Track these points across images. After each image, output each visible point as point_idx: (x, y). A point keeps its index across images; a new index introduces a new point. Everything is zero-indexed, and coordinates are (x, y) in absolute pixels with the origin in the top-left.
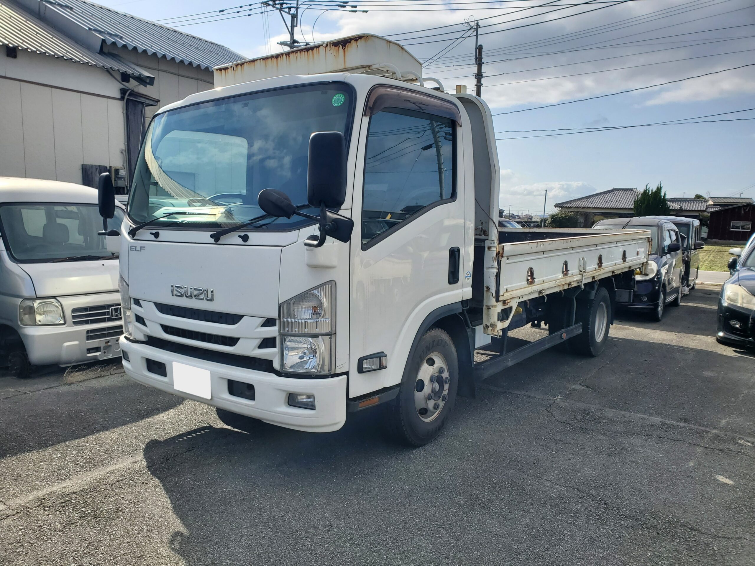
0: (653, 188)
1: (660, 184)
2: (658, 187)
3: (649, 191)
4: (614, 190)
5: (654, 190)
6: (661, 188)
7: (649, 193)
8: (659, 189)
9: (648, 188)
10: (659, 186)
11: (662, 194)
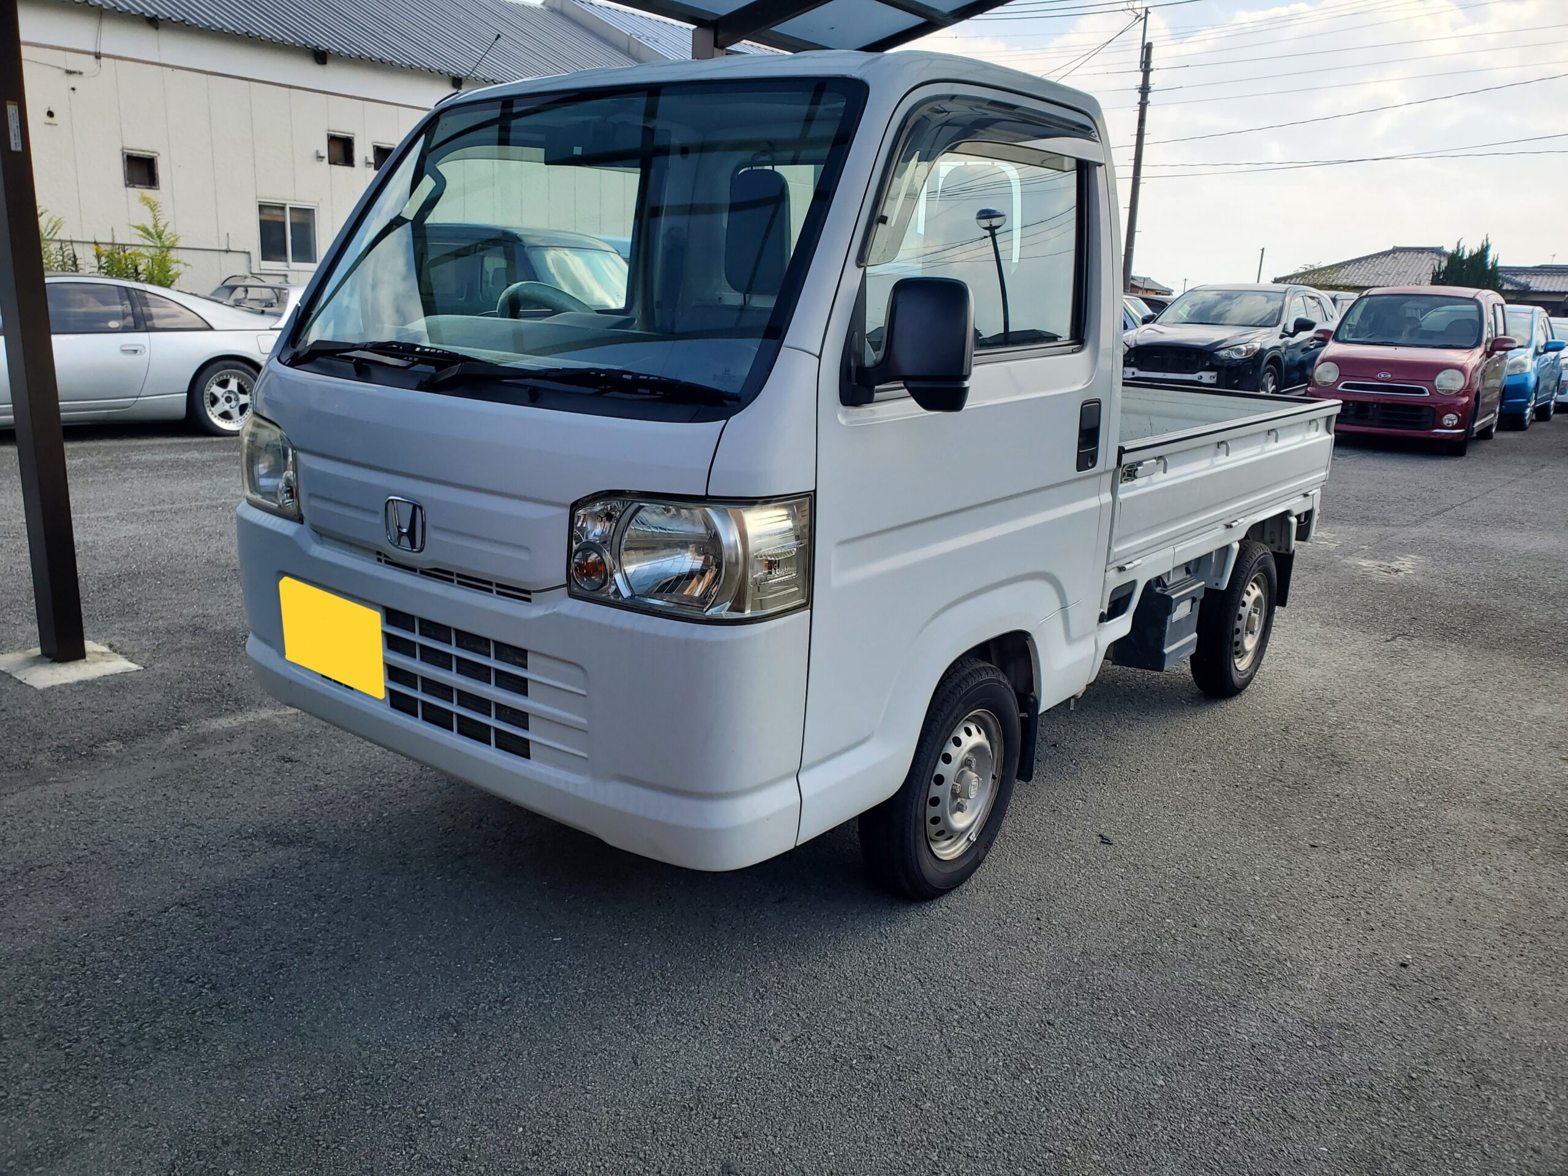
0: (1471, 247)
1: (1487, 240)
2: (1482, 246)
3: (1463, 252)
4: (1396, 250)
5: (1475, 251)
6: (1488, 247)
7: (1462, 255)
8: (1484, 251)
9: (1461, 247)
10: (1485, 243)
11: (1490, 259)
